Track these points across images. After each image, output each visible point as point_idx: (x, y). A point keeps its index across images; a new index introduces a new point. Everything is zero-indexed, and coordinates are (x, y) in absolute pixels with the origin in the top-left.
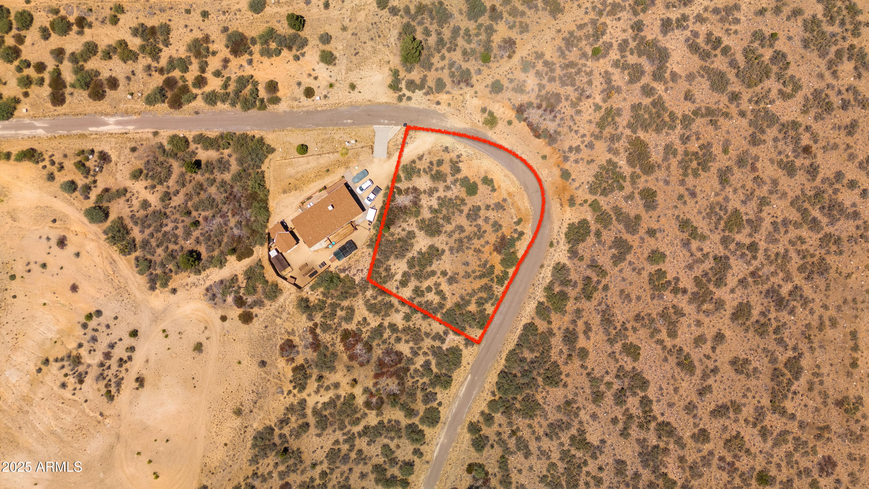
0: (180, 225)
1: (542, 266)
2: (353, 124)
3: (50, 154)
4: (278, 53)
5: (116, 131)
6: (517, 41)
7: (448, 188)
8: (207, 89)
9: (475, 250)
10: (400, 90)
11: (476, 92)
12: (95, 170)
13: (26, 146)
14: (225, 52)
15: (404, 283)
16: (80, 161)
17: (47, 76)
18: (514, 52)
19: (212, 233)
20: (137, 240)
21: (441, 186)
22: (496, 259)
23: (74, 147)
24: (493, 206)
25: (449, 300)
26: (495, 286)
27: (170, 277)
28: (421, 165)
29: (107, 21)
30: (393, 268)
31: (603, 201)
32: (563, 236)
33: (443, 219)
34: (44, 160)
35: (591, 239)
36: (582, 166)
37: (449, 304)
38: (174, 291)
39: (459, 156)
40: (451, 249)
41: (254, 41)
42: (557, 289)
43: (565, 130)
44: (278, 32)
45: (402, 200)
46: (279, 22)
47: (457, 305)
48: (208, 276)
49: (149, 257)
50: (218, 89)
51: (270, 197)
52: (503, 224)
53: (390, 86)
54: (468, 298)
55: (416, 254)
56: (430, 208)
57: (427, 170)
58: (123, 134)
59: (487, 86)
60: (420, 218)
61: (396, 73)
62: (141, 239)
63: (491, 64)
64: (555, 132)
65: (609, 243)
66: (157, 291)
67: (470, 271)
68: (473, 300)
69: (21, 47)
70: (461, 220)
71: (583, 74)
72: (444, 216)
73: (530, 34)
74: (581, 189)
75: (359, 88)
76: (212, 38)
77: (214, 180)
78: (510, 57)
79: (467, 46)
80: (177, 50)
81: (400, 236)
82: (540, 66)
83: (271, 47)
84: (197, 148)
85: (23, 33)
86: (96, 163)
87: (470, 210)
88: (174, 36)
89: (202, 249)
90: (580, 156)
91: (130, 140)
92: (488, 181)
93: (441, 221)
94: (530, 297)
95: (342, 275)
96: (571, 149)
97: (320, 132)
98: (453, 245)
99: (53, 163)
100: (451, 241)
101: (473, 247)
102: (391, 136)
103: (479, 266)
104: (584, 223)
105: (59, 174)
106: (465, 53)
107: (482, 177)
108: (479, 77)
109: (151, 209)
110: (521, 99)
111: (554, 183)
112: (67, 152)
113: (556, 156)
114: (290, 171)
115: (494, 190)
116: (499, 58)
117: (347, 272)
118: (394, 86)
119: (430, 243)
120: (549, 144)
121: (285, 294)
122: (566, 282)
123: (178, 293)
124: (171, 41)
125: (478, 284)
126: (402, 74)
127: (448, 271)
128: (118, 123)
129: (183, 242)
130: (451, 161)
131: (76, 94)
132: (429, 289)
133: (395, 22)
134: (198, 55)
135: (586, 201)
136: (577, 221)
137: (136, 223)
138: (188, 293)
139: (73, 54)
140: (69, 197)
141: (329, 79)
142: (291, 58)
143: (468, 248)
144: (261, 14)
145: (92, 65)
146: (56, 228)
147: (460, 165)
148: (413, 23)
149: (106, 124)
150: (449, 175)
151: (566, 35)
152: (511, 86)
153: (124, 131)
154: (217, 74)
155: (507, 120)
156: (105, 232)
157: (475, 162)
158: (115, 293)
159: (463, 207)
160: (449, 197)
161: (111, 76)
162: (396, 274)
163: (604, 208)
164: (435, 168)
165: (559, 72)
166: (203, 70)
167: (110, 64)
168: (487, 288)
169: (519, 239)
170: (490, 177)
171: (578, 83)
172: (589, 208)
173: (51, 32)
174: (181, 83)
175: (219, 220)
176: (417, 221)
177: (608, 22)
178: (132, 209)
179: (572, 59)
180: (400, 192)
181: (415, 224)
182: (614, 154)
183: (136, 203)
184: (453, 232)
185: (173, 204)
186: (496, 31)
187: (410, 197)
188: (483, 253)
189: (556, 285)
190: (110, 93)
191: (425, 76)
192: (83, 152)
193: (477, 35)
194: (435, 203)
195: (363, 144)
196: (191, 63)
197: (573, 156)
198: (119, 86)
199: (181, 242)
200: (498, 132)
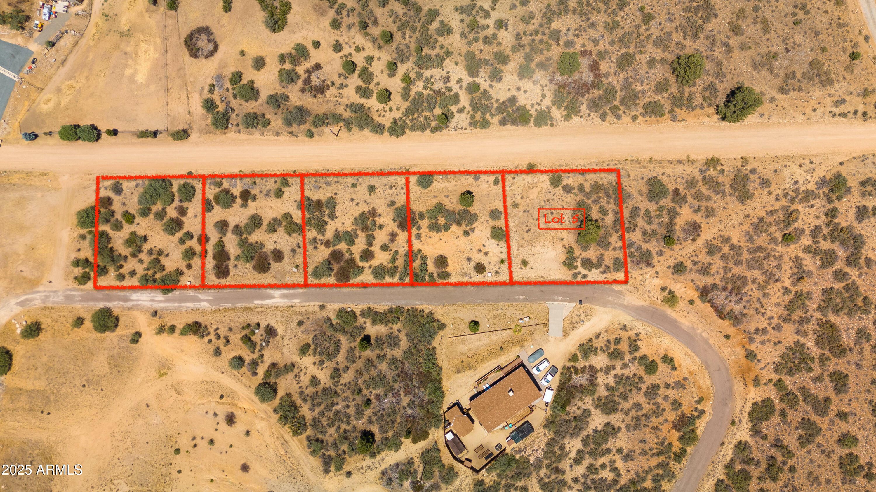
0: (352, 404)
1: (723, 444)
2: (526, 300)
3: (215, 327)
4: (447, 227)
5: (282, 305)
6: (702, 225)
7: (625, 366)
8: (375, 262)
9: (653, 428)
10: (576, 267)
11: (657, 273)
12: (261, 344)
13: (190, 320)
14: (392, 226)
15: (578, 461)
16: (246, 335)
17: (210, 247)
18: (699, 235)
19: (384, 413)
20: (307, 418)
21: (618, 364)
22: (674, 436)
23: (239, 320)
24: (673, 385)
25: (624, 476)
26: (672, 463)
27: (344, 460)
28: (598, 344)
29: (272, 193)
30: (567, 447)
31: (788, 380)
32: (746, 415)
33: (619, 397)
34: (209, 333)
35: (776, 418)
36: (768, 348)
37: (623, 481)
38: (349, 474)
39: (637, 335)
40: (628, 427)
41: (422, 216)
42: (738, 467)
43: (752, 312)
44: (447, 207)
45: (580, 379)
46: (447, 197)
47: (632, 482)
48: (383, 459)
49: (320, 436)
50: (385, 263)
51: (444, 376)
52: (683, 403)
53: (564, 263)
54: (644, 475)
55: (591, 432)
56: (607, 385)
57: (604, 348)
58: (288, 307)
59: (669, 267)
60: (596, 396)
61: (570, 251)
62: (311, 418)
63: (674, 247)
64: (741, 314)
65: (795, 423)
66: (331, 474)
67: (647, 448)
68: (649, 477)
69: (183, 219)
70: (639, 398)
71: (772, 258)
72: (621, 394)
73: (717, 219)
74: (766, 369)
75: (531, 264)
76: (379, 211)
77: (384, 356)
78: (694, 240)
79: (648, 227)
80: (343, 223)
81: (575, 415)
82: (726, 250)
83: (439, 222)
84: (365, 323)
85: (185, 204)
86: (263, 338)
87: (648, 388)
88: (340, 210)
89: (375, 429)
90: (767, 337)
91: (295, 313)
92: (668, 360)
93: (617, 399)
94: (709, 475)
95: (518, 456)
96: (757, 330)
97: (491, 307)
98: (630, 422)
99: (218, 337)
100: (628, 419)
101: (651, 425)
102: (566, 313)
103: (657, 443)
104: (767, 403)
105: (225, 348)
106: (645, 233)
107: (661, 356)
108: (660, 258)
109: (320, 387)
110: (704, 281)
111: (737, 363)
112: (232, 325)
113: (740, 337)
114: (462, 348)
115: (674, 369)
116: (682, 241)
117: (523, 453)
118: (569, 263)
119: (606, 421)
120: (734, 325)
121: (461, 477)
122: (749, 461)
123: (353, 476)
124: (337, 214)
125: (655, 461)
126: (577, 252)
127: (624, 448)
128: (283, 296)
129: (355, 422)
130: (629, 338)
131: (239, 266)
132: (603, 466)
133: (569, 199)
134: (365, 228)
135: (770, 380)
136: (760, 399)
137: (305, 400)
138: (363, 476)
139: (237, 226)
140: (236, 374)
141: (500, 255)
142: (460, 233)
143: (645, 426)
144: (429, 189)
145: (255, 237)
146: (223, 403)
147: (639, 343)
148: (588, 202)
149: (272, 297)
150: (627, 354)
151: (755, 220)
152: (694, 268)
153: (290, 304)
154: (385, 247)
155: (689, 299)
156: (275, 411)
157: (655, 341)
158: (287, 474)
159: (641, 385)
160: (626, 374)
161: (276, 249)
162: (570, 451)
163: (789, 388)
164: (613, 347)
165: (746, 255)
166: (370, 244)
167: (275, 236)
168: (664, 465)
169: (699, 417)
170: (670, 355)
171: (766, 267)
172: (773, 387)
173: (214, 204)
174: (347, 256)
175: (390, 398)
176: (593, 400)
177: (800, 208)
178: (300, 385)
179: (761, 244)
180: (576, 372)
181: (591, 402)
182: (802, 336)
183: (305, 380)
184: (630, 410)
185: (343, 381)
186: (679, 214)
187: (587, 375)
188: (661, 430)
189: (737, 463)
190: (274, 265)
191: (602, 255)
192: (249, 325)
193: (658, 217)
194: (611, 381)
195: (536, 322)
196: (357, 236)
197: (759, 338)
198: (283, 258)
199: (354, 422)
200: (678, 310)
